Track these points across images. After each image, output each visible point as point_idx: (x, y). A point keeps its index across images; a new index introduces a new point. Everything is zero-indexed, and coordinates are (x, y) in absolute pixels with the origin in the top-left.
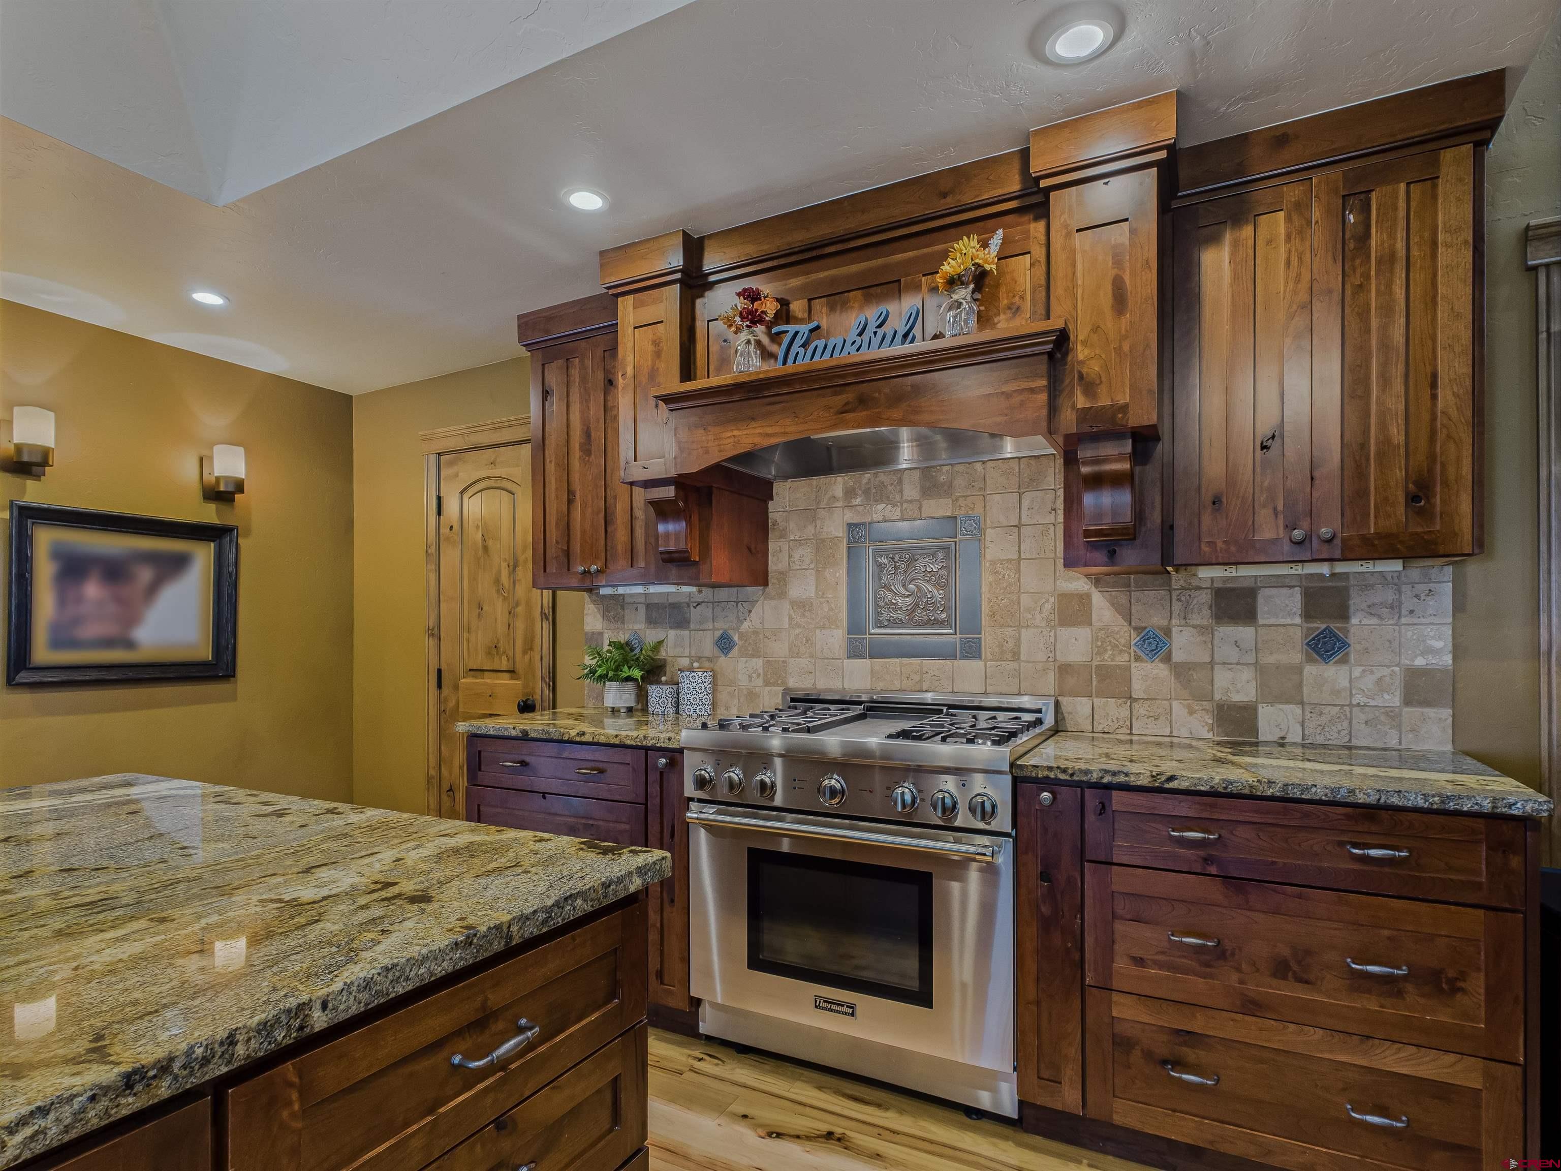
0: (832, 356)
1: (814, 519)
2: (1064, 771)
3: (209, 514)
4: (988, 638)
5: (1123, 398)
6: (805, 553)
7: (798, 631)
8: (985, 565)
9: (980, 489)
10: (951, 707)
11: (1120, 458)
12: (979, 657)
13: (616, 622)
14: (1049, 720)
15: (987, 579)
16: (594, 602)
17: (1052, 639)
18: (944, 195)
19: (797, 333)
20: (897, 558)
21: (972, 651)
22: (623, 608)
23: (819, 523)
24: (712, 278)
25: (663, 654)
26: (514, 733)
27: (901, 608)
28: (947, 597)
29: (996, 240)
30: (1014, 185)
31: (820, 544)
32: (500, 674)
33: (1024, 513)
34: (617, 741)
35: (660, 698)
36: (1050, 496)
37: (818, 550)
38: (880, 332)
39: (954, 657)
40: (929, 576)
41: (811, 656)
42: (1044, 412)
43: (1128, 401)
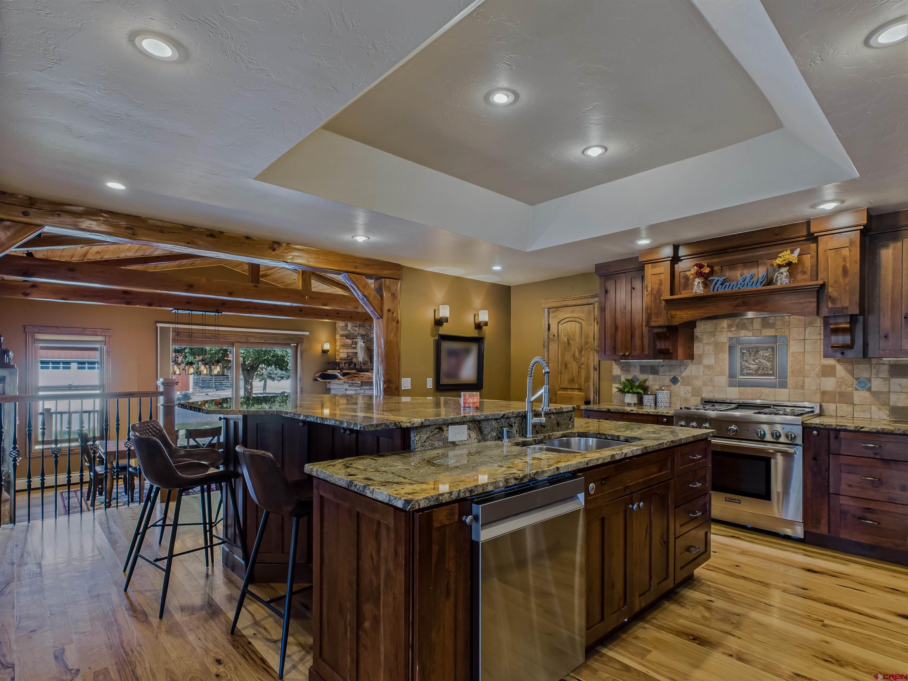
0: (732, 289)
1: (714, 335)
2: (822, 425)
3: (474, 333)
4: (790, 381)
5: (847, 304)
6: (709, 349)
7: (707, 376)
8: (789, 354)
9: (788, 326)
10: (774, 405)
11: (845, 323)
12: (787, 388)
13: (626, 372)
14: (817, 411)
15: (790, 359)
16: (617, 364)
17: (819, 382)
18: (777, 235)
19: (718, 280)
20: (751, 350)
21: (783, 385)
22: (629, 366)
23: (716, 337)
24: (682, 258)
25: (647, 384)
26: (604, 410)
27: (752, 369)
28: (773, 365)
29: (797, 251)
30: (805, 233)
31: (717, 346)
32: (574, 390)
33: (807, 335)
34: (646, 413)
35: (649, 400)
36: (818, 329)
37: (716, 347)
38: (752, 280)
39: (775, 387)
40: (764, 358)
41: (713, 386)
42: (816, 309)
43: (848, 305)
